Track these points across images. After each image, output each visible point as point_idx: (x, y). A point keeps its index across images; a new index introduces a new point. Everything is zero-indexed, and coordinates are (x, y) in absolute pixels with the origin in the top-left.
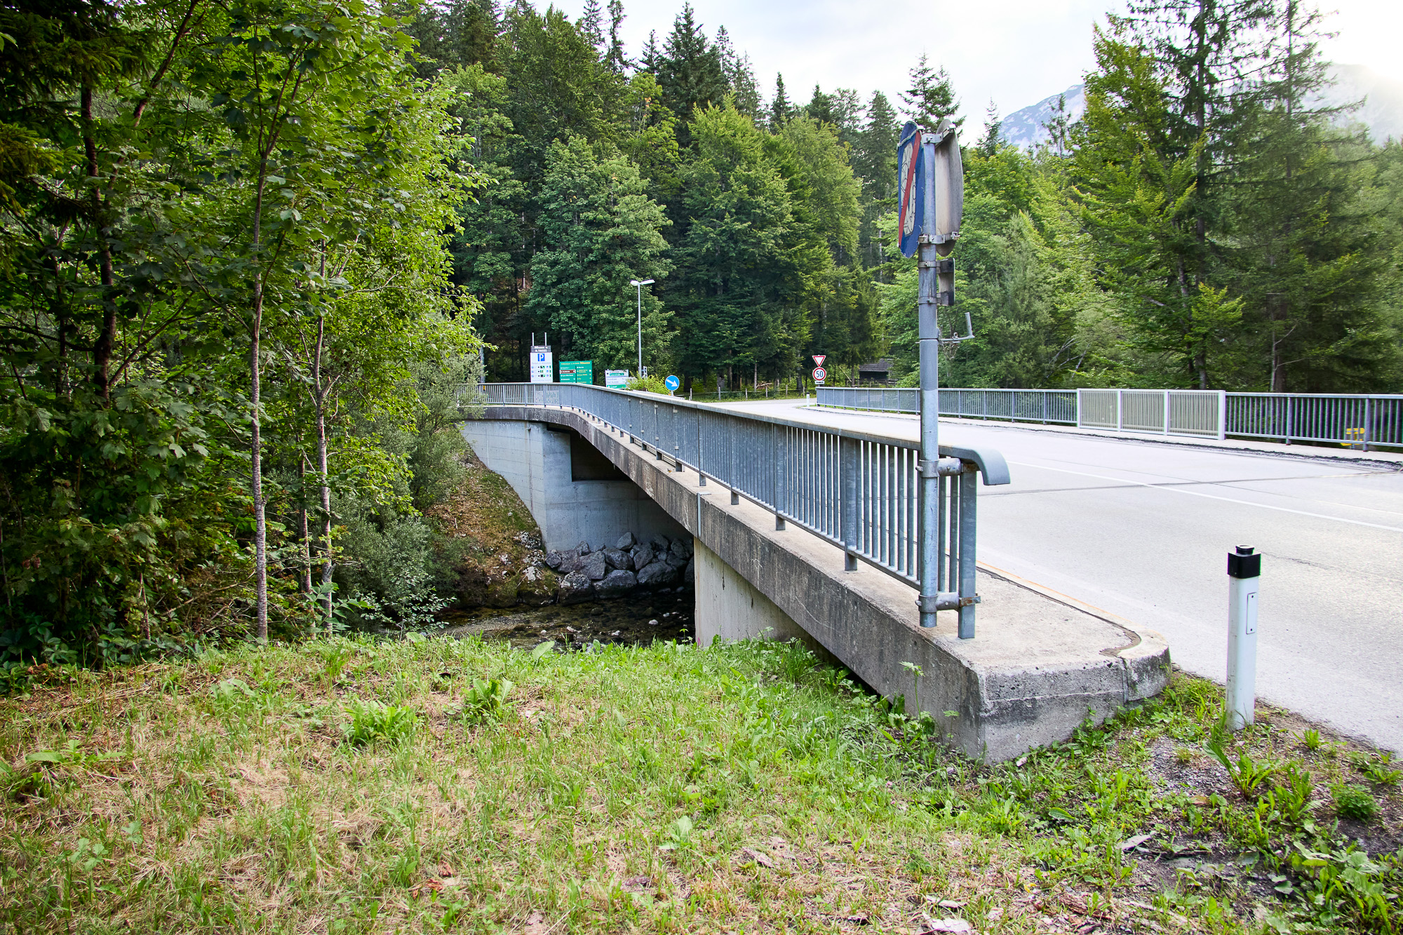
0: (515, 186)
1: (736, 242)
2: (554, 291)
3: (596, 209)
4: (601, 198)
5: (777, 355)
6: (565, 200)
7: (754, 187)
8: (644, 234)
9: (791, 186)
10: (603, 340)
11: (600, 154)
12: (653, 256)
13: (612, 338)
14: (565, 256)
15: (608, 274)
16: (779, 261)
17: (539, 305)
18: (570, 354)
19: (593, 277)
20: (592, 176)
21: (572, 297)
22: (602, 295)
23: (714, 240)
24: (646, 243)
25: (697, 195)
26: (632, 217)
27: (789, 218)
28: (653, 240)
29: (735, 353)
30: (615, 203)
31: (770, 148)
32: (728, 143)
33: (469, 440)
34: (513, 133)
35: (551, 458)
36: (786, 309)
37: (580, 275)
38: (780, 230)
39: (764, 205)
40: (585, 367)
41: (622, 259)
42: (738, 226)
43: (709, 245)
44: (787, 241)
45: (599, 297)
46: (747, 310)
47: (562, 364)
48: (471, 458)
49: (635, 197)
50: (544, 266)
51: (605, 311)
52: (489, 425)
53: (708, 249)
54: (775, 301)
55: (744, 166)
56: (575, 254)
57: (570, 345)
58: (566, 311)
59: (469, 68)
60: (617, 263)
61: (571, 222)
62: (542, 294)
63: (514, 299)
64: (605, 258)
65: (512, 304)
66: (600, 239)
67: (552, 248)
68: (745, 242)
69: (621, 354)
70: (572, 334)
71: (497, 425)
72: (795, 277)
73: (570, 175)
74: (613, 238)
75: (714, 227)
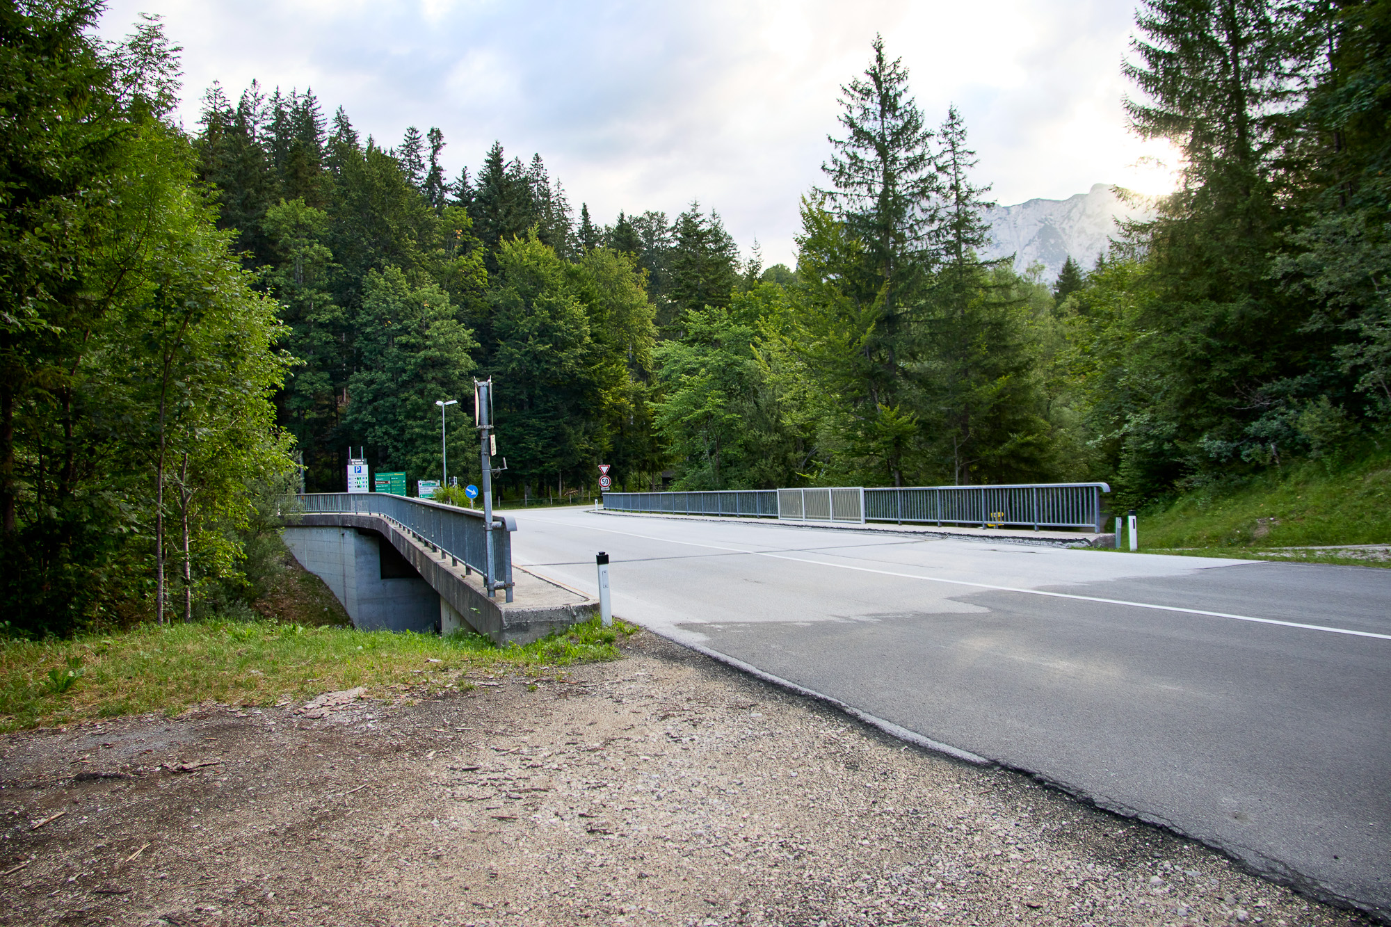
0: (335, 310)
1: (539, 362)
2: (370, 408)
3: (409, 333)
4: (413, 323)
5: (580, 465)
6: (380, 324)
7: (555, 312)
8: (453, 356)
9: (590, 311)
10: (417, 453)
11: (414, 282)
12: (462, 375)
13: (425, 451)
14: (381, 376)
15: (421, 393)
16: (579, 379)
17: (356, 421)
18: (385, 466)
19: (406, 394)
20: (406, 302)
21: (387, 413)
22: (416, 411)
23: (519, 360)
24: (456, 365)
25: (504, 320)
26: (442, 340)
27: (588, 339)
28: (462, 361)
29: (541, 463)
30: (428, 327)
31: (572, 275)
32: (532, 272)
33: (288, 543)
34: (334, 261)
35: (362, 559)
36: (587, 422)
37: (394, 393)
38: (579, 351)
39: (564, 328)
40: (399, 478)
41: (433, 378)
42: (541, 348)
43: (514, 365)
44: (587, 360)
45: (412, 413)
46: (552, 423)
47: (377, 475)
48: (291, 560)
49: (445, 322)
50: (361, 385)
51: (417, 426)
52: (307, 532)
53: (513, 369)
54: (577, 414)
55: (547, 293)
56: (390, 375)
57: (386, 458)
58: (381, 426)
59: (291, 202)
60: (429, 382)
61: (387, 345)
62: (359, 411)
63: (334, 414)
64: (418, 377)
65: (332, 418)
66: (413, 361)
67: (369, 369)
68: (547, 362)
69: (433, 466)
70: (387, 447)
71: (314, 531)
72: (595, 393)
73: (385, 301)
74: (425, 359)
75: (519, 349)
